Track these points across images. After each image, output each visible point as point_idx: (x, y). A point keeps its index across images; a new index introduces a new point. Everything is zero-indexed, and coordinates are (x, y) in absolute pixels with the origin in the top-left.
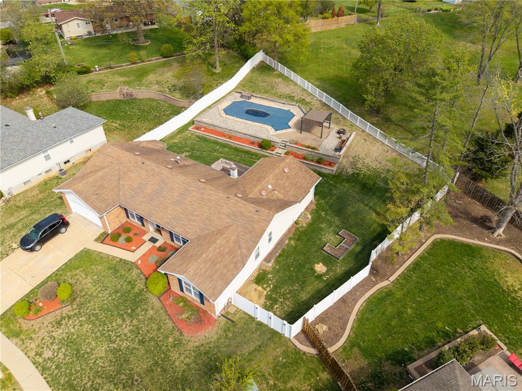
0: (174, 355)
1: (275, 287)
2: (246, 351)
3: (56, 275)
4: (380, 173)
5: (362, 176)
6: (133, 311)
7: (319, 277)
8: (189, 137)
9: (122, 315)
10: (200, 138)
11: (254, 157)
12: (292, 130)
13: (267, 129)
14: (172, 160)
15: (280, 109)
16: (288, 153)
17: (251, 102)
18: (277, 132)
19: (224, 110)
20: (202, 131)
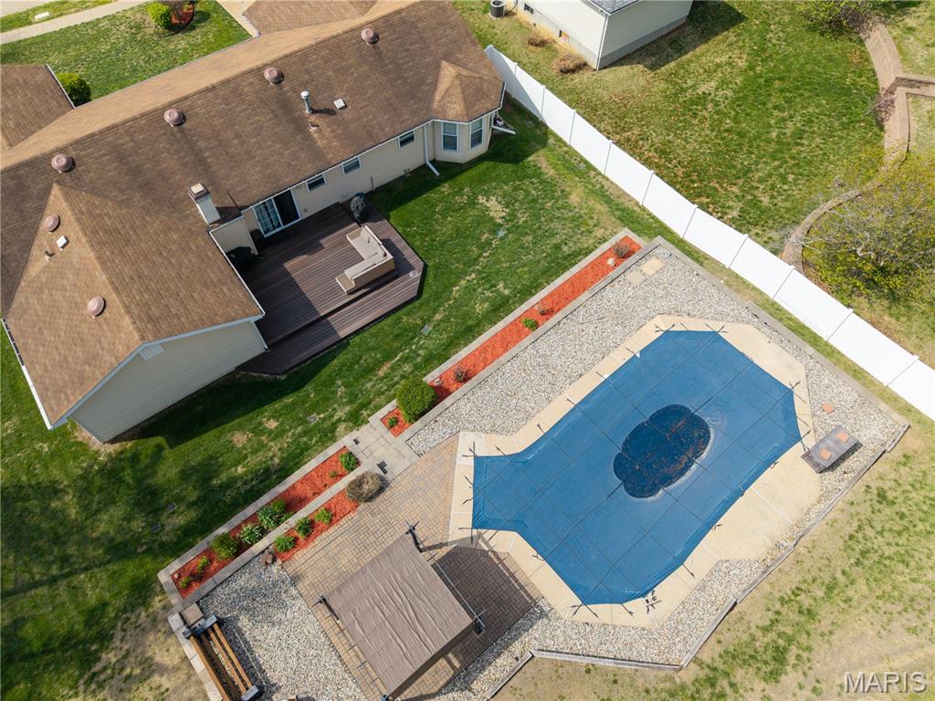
5: (73, 668)
8: (589, 231)
11: (407, 367)
12: (459, 525)
13: (506, 431)
14: (339, 103)
15: (680, 561)
16: (352, 462)
17: (782, 459)
18: (471, 462)
19: (714, 336)
20: (604, 256)
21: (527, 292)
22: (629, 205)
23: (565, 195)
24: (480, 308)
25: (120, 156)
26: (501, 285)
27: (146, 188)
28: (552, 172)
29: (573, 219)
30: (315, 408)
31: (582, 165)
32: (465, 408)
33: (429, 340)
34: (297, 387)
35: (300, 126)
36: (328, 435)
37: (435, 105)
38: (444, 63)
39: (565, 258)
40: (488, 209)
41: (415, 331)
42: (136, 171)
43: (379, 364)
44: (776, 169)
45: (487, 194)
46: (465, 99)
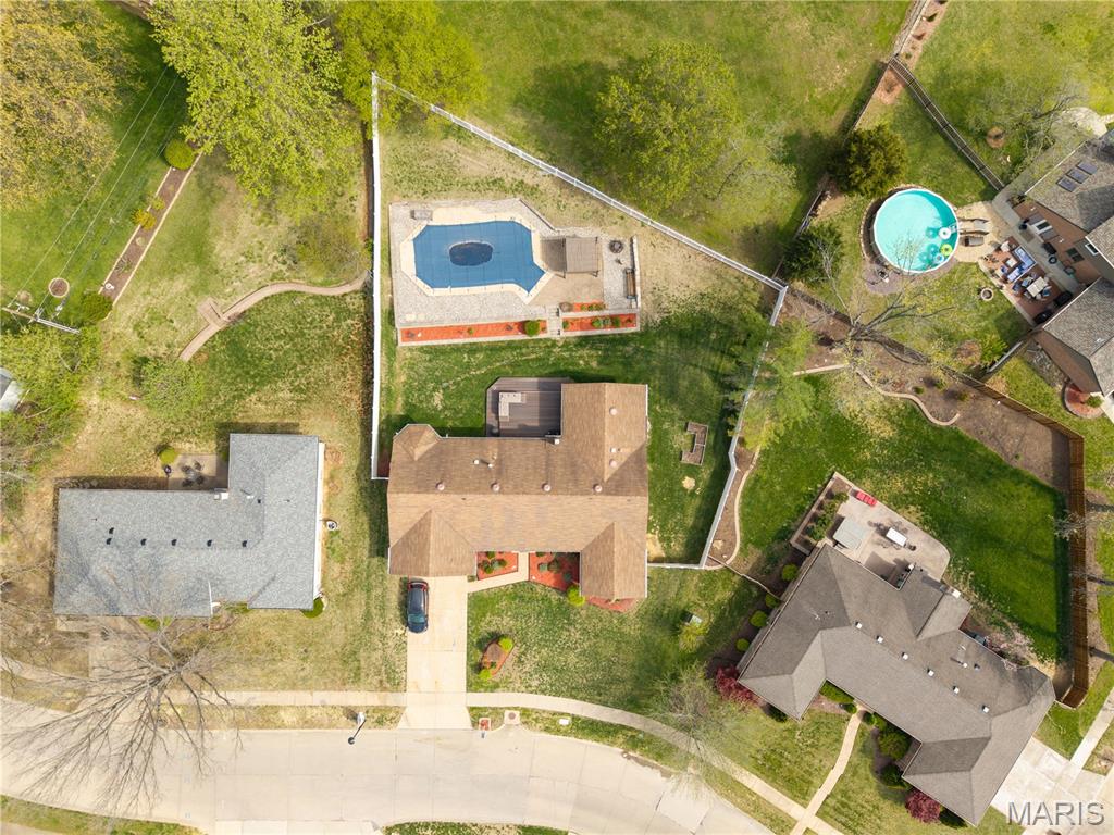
0: (626, 629)
1: (661, 527)
2: (673, 594)
3: (473, 632)
4: (692, 305)
5: (674, 320)
6: (568, 619)
7: (692, 493)
8: (411, 358)
9: (562, 627)
10: (426, 352)
11: (524, 351)
12: (548, 276)
13: (513, 294)
14: (477, 462)
15: (496, 222)
16: (566, 324)
17: (439, 224)
18: (531, 292)
19: (418, 275)
20: (421, 339)
21: (457, 349)
22: (384, 359)
23: (405, 383)
24: (480, 356)
25: (576, 482)
26: (465, 360)
27: (573, 465)
28: (400, 399)
29: (412, 369)
30: (564, 358)
31: (384, 393)
32: (519, 312)
33: (510, 356)
34: (566, 370)
35: (499, 462)
36: (566, 344)
37: (435, 442)
38: (416, 458)
39: (431, 353)
40: (441, 401)
41: (511, 365)
42: (574, 473)
43: (532, 360)
44: (309, 328)
45: (435, 409)
46: (421, 435)
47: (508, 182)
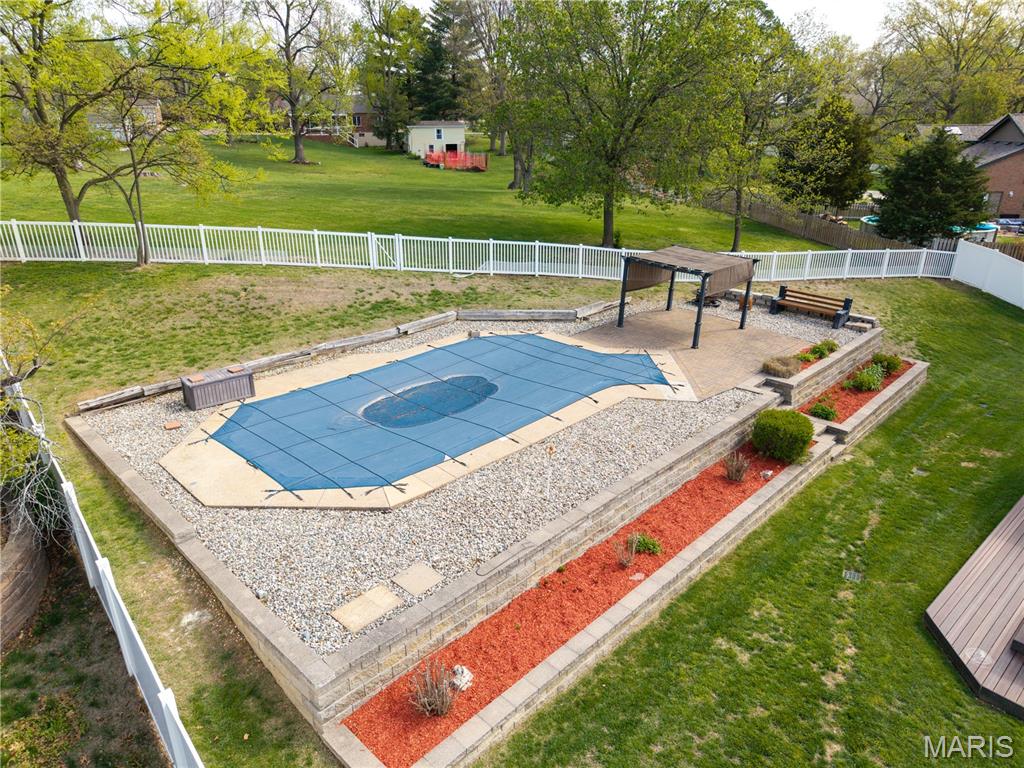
19: (296, 485)
20: (475, 701)
47: (405, 297)
